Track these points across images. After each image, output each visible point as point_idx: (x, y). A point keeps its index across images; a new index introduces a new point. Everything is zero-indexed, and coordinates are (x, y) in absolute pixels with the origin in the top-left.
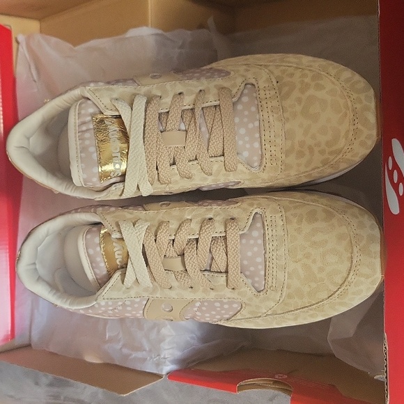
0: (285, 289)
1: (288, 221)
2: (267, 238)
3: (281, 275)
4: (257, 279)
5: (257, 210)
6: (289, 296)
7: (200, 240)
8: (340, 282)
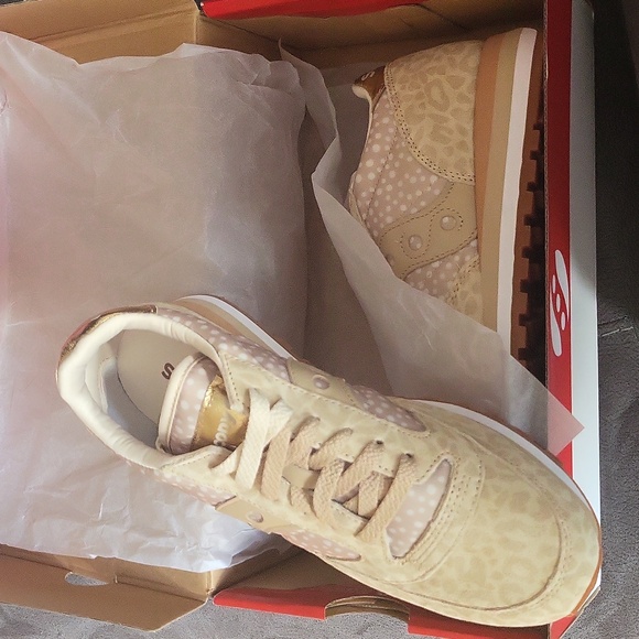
0: (434, 571)
1: (485, 494)
2: (445, 504)
3: (437, 556)
4: (401, 543)
5: (450, 458)
6: (433, 582)
7: (352, 468)
8: (514, 602)
